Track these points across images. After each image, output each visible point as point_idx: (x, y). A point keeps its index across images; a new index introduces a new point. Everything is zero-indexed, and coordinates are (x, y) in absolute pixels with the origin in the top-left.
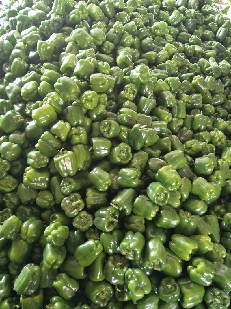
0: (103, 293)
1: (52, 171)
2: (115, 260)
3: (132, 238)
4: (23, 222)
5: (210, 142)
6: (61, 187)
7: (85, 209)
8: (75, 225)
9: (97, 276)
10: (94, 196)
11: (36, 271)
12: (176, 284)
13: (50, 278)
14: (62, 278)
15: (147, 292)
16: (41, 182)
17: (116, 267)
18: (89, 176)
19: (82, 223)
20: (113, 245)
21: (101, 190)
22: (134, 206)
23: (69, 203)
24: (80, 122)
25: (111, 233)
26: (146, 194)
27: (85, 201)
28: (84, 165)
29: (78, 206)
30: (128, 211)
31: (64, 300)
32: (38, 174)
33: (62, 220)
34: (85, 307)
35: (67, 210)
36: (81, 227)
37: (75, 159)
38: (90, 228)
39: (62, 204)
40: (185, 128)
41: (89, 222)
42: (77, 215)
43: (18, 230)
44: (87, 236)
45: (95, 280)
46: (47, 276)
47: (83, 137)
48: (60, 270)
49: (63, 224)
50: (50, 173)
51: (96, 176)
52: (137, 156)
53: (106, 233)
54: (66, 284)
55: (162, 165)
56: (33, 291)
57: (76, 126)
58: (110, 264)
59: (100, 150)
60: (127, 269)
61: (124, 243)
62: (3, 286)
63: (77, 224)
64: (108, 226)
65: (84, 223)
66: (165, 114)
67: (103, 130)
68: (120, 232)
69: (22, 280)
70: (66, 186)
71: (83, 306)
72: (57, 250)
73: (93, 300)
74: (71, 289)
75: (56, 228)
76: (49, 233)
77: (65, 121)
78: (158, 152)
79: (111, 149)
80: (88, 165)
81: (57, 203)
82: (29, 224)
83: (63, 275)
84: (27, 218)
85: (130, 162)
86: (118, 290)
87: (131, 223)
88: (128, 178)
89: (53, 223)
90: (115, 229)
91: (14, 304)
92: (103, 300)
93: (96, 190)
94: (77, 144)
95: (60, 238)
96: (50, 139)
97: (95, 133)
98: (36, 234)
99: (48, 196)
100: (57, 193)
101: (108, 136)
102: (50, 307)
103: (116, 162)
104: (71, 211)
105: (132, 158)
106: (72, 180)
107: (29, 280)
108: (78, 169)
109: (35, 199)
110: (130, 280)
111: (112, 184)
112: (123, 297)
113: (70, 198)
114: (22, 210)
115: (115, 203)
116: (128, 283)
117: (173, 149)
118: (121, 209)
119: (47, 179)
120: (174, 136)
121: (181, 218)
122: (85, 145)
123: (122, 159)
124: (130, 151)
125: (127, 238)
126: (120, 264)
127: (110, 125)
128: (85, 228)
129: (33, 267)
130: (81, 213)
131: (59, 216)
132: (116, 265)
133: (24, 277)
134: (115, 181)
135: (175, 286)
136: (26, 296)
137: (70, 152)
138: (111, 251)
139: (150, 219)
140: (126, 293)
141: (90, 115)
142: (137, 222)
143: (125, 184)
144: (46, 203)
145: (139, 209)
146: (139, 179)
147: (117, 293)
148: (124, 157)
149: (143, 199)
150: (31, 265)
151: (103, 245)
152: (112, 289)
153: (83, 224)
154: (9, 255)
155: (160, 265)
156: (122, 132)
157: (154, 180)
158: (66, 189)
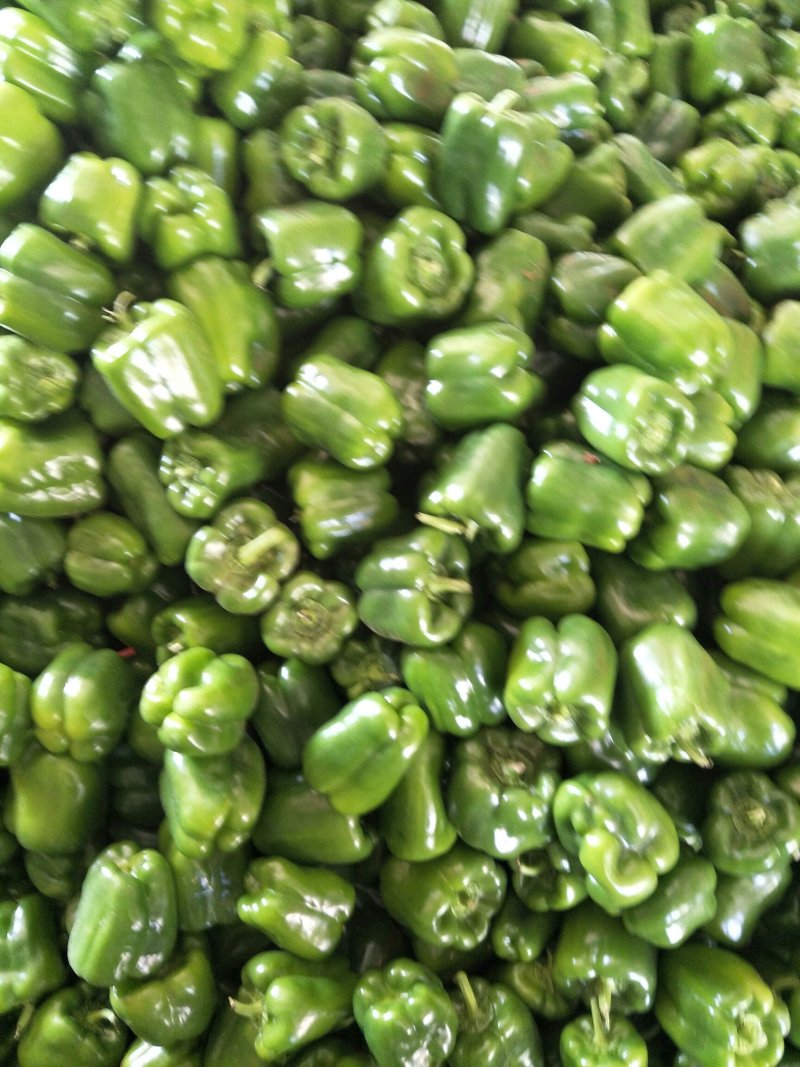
0: (464, 897)
1: (105, 418)
2: (489, 753)
3: (557, 652)
4: (34, 674)
5: (779, 144)
6: (165, 487)
7: (307, 562)
8: (274, 643)
9: (424, 836)
10: (336, 495)
11: (150, 877)
12: (779, 795)
13: (219, 887)
14: (272, 883)
15: (664, 862)
16: (65, 482)
17: (503, 787)
18: (291, 411)
19: (307, 628)
20: (471, 696)
21: (363, 462)
22: (533, 504)
23: (224, 555)
24: (181, 143)
25: (451, 646)
26: (576, 437)
27: (296, 530)
28: (252, 357)
29: (270, 556)
30: (509, 534)
31: (300, 963)
32: (39, 447)
33: (209, 632)
34: (404, 973)
35: (220, 587)
36: (305, 647)
37: (200, 337)
38: (346, 641)
39: (193, 566)
40: (660, 100)
41: (335, 616)
42: (277, 599)
43: (19, 719)
44: (342, 675)
45: (418, 856)
46: (205, 881)
47: (213, 219)
48: (255, 851)
49: (218, 649)
50: (98, 432)
51: (324, 401)
52: (493, 266)
53: (429, 650)
54: (295, 903)
55: (619, 285)
56: (156, 958)
57: (165, 172)
58: (474, 777)
59: (313, 269)
60: (557, 786)
61: (522, 682)
62: (26, 951)
63: (284, 635)
64: (435, 620)
65: (318, 625)
66: (567, 38)
67: (304, 162)
68: (486, 632)
69: (97, 928)
70: (190, 479)
71: (393, 972)
72: (218, 768)
73: (426, 936)
74: (322, 916)
75: (191, 679)
76: (167, 710)
77: (105, 152)
78: (580, 225)
79: (365, 253)
80: (269, 357)
81: (169, 558)
82: (61, 683)
83: (272, 870)
84: (50, 651)
85: (470, 300)
86: (526, 871)
87: (527, 579)
88: (480, 381)
89: (172, 655)
90: (466, 625)
91: (91, 1010)
92: (469, 922)
93: (335, 465)
94: (187, 264)
95: (222, 721)
96: (51, 260)
97: (266, 185)
98: (106, 718)
99: (115, 541)
100: (156, 518)
101: (331, 188)
102: (248, 1001)
103: (400, 311)
104: (244, 587)
105: (475, 280)
106: (210, 445)
107: (131, 923)
108: (224, 382)
109: (61, 563)
110: (582, 833)
111: (405, 424)
112: (555, 892)
113: (224, 530)
114: (17, 621)
115: (439, 510)
116: (577, 848)
117: (639, 198)
118: (472, 529)
119: (92, 463)
120: (629, 141)
121: (752, 509)
122: (227, 258)
123: (427, 294)
124: (457, 244)
125: (531, 655)
126: (518, 768)
127: (333, 127)
128: (324, 646)
129: (128, 859)
130: (289, 586)
131: (196, 618)
132: (502, 774)
133: (102, 915)
134: (414, 405)
135: (777, 807)
136: (133, 983)
137: (164, 309)
138: (464, 723)
139: (615, 544)
140: (563, 879)
141: (221, 103)
142: (556, 570)
143: (467, 411)
144: (116, 572)
145: (556, 514)
146: (530, 370)
147: (519, 883)
148: (434, 279)
149: (569, 461)
150: (120, 854)
151: (424, 707)
152: (497, 871)
153: (312, 633)
154: (13, 824)
155: (704, 737)
156: (399, 159)
157: (597, 361)
158: (195, 491)
